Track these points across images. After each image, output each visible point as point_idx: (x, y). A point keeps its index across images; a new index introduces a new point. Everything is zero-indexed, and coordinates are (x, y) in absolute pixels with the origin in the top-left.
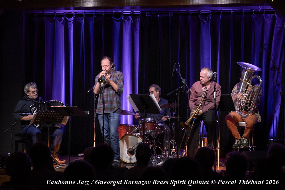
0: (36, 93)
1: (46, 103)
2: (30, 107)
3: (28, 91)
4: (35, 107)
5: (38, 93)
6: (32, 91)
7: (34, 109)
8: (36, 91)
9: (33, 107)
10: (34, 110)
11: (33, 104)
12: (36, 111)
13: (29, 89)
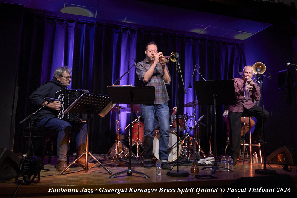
0: (70, 79)
1: (78, 91)
2: (57, 92)
3: (61, 75)
4: (62, 94)
5: (72, 79)
6: (66, 76)
7: (61, 96)
8: (70, 77)
9: (60, 93)
10: (61, 98)
11: (60, 90)
12: (63, 99)
13: (63, 73)
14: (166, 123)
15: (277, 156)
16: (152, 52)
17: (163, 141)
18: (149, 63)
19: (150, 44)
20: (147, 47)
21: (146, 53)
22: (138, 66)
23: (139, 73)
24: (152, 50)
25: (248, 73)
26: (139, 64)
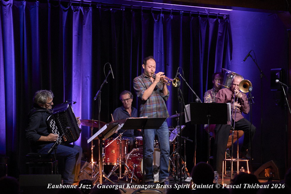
4: (52, 120)
7: (52, 123)
12: (55, 124)
14: (167, 143)
15: (264, 170)
16: (151, 68)
17: (164, 161)
18: (148, 78)
19: (149, 59)
20: (146, 62)
21: (144, 68)
22: (137, 82)
23: (138, 89)
24: (152, 67)
25: (236, 85)
26: (137, 79)
